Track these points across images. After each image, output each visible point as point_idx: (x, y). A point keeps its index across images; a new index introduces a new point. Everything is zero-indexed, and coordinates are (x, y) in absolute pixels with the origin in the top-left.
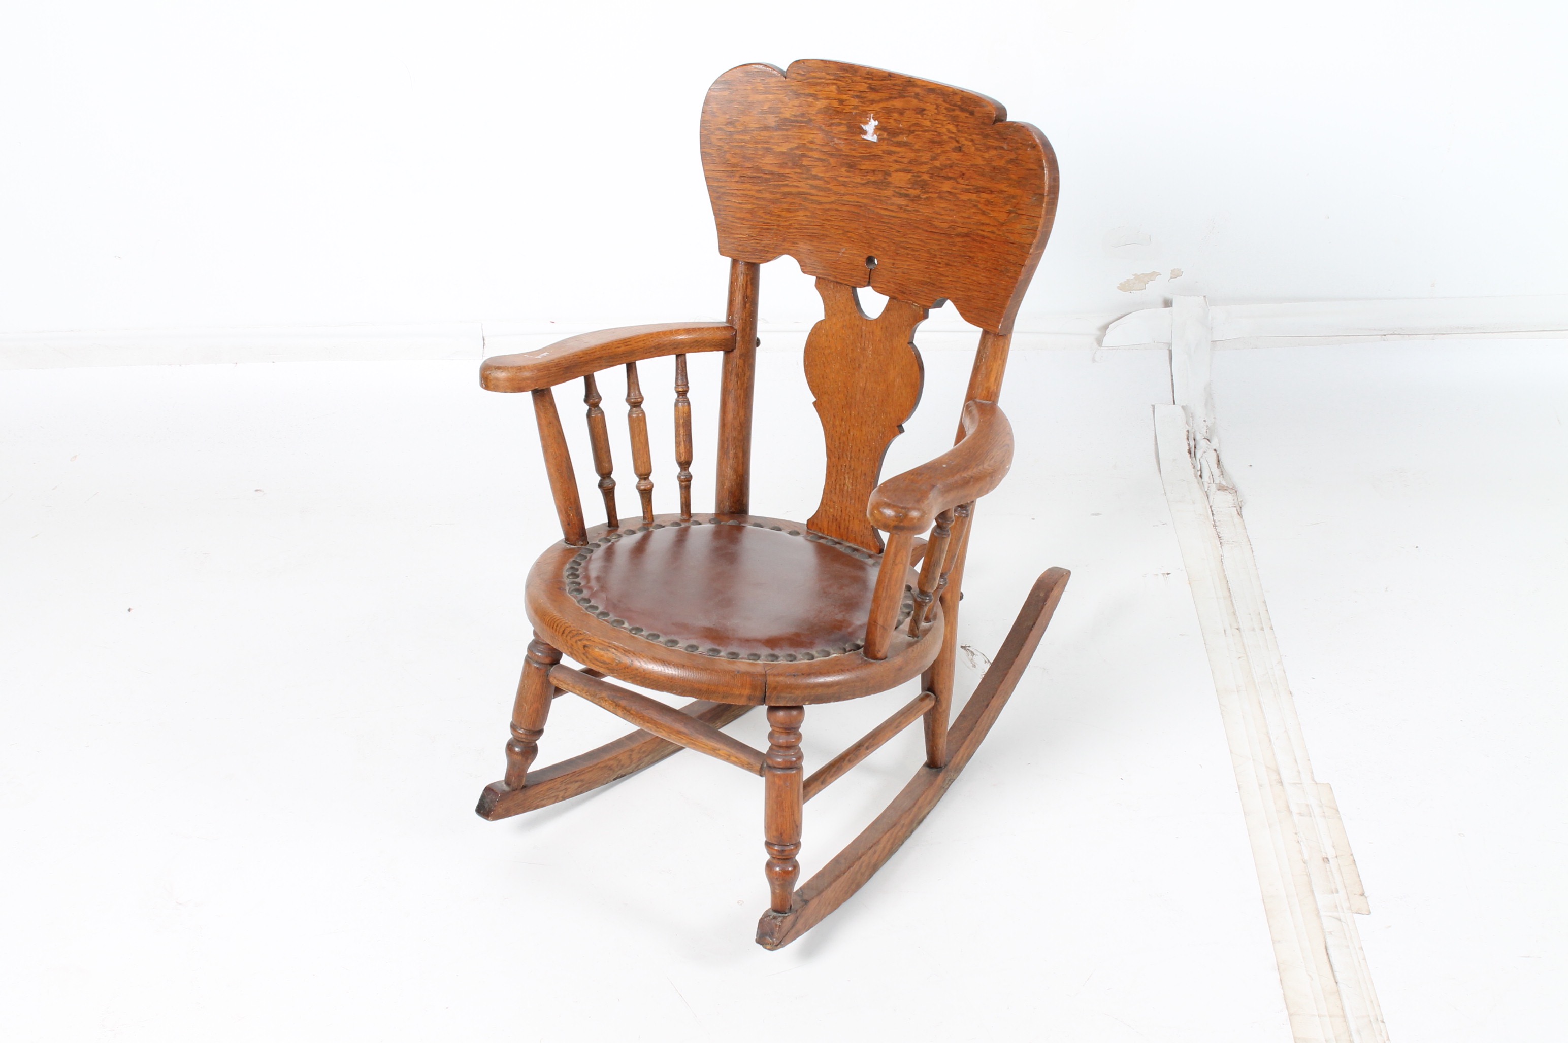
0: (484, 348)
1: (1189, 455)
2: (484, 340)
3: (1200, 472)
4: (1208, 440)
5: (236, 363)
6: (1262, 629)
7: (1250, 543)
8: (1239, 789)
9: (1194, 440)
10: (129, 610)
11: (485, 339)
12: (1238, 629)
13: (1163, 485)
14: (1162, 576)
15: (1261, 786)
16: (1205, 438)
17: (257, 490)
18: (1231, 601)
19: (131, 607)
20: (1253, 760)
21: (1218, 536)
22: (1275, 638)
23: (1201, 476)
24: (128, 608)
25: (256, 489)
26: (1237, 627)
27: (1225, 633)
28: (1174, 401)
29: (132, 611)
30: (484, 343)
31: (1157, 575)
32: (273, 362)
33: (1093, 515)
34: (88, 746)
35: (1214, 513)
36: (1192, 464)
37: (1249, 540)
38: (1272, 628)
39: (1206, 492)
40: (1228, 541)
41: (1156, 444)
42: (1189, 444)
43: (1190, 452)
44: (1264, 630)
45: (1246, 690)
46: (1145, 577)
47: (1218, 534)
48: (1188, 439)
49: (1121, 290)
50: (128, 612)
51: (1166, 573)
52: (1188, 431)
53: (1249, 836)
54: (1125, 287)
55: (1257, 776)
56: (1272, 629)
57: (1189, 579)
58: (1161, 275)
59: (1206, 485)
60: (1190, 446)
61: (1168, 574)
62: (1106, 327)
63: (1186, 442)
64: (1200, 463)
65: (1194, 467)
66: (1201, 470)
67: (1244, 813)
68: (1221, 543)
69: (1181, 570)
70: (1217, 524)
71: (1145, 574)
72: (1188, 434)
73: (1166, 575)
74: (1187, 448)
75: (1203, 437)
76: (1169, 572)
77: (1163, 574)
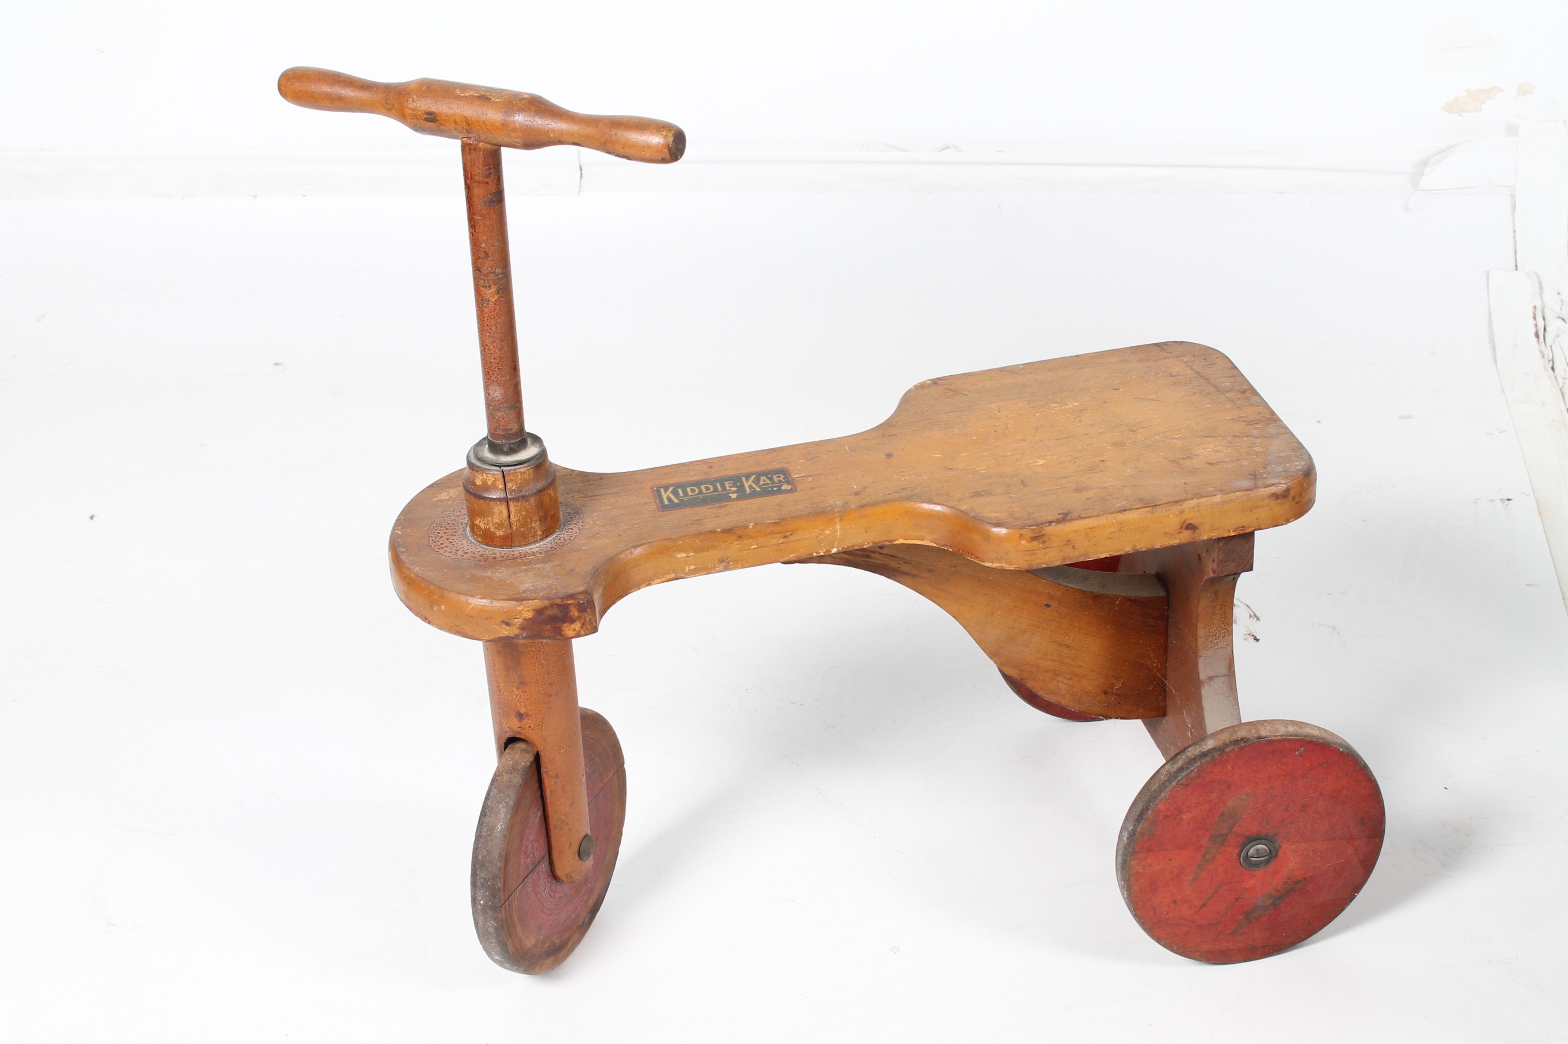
0: (581, 181)
1: (1536, 339)
2: (581, 169)
3: (1551, 362)
4: (1563, 320)
5: (256, 197)
9: (1544, 319)
10: (92, 518)
11: (583, 169)
13: (1500, 379)
14: (1501, 502)
16: (1558, 317)
17: (276, 364)
19: (95, 514)
23: (1553, 368)
24: (90, 515)
25: (274, 362)
28: (1516, 266)
29: (95, 519)
30: (581, 174)
31: (1493, 501)
32: (304, 195)
33: (1402, 418)
36: (1541, 352)
39: (1561, 389)
41: (1490, 324)
42: (1536, 325)
43: (1537, 336)
46: (1477, 503)
48: (1535, 318)
49: (1447, 111)
50: (90, 519)
51: (1506, 498)
52: (1535, 307)
54: (1453, 107)
57: (1538, 507)
58: (1503, 91)
59: (1560, 380)
60: (1538, 328)
61: (1509, 500)
62: (1424, 163)
63: (1532, 322)
64: (1552, 350)
65: (1543, 356)
66: (1553, 360)
69: (1528, 496)
71: (1477, 500)
72: (1535, 311)
73: (1507, 501)
74: (1534, 330)
75: (1556, 316)
76: (1510, 498)
77: (1502, 500)
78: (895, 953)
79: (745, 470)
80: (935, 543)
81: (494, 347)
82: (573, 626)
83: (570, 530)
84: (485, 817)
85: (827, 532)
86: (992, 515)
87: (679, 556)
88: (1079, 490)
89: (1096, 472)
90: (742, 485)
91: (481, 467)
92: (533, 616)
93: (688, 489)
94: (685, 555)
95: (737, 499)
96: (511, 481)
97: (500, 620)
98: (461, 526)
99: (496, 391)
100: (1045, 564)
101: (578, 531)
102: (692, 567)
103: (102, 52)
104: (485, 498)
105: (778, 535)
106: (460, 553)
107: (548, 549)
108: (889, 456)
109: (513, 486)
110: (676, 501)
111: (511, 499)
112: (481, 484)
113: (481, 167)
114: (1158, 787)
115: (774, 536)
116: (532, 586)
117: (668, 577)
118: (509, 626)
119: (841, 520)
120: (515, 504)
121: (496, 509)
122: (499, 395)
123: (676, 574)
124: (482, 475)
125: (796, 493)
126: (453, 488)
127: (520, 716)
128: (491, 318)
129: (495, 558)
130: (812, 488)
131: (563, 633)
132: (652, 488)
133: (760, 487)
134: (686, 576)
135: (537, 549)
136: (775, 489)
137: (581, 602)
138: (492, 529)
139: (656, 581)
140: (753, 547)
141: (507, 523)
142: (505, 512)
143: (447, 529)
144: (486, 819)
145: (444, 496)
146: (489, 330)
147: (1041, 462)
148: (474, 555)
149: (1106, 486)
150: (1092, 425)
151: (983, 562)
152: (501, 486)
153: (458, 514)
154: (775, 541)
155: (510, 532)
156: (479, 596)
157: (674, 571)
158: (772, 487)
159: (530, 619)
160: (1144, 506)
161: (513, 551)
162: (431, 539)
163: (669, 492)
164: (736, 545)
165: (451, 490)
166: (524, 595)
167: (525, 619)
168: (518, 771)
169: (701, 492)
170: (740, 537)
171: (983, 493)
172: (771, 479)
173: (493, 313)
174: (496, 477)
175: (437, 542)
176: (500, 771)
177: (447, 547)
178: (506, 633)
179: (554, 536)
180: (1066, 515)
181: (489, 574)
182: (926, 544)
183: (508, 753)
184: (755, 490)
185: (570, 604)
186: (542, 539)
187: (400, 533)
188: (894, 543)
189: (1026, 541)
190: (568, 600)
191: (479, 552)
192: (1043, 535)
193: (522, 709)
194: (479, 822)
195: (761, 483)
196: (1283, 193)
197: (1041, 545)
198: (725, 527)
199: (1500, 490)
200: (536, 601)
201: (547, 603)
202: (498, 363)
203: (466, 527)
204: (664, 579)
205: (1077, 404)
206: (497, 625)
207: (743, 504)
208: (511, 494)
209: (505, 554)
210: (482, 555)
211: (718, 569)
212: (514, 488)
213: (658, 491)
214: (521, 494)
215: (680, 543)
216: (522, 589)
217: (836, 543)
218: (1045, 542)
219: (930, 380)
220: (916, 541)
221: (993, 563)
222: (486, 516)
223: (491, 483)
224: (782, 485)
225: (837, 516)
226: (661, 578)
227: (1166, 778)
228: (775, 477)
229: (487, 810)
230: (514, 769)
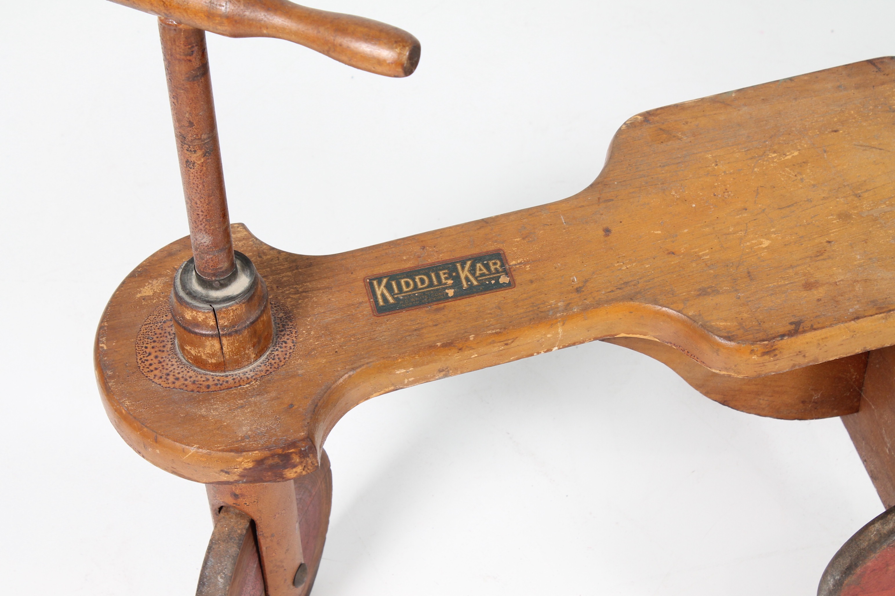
79: (458, 254)
80: (659, 340)
81: (201, 202)
82: (294, 470)
83: (284, 345)
85: (549, 336)
86: (721, 324)
87: (398, 372)
88: (808, 286)
89: (824, 259)
90: (458, 277)
91: (191, 304)
92: (253, 467)
93: (403, 282)
94: (404, 371)
95: (456, 297)
96: (223, 318)
97: (219, 469)
98: (169, 337)
99: (204, 237)
100: (773, 372)
101: (292, 345)
102: (412, 379)
104: (196, 334)
105: (499, 344)
106: (171, 378)
107: (263, 374)
108: (607, 231)
109: (225, 323)
110: (391, 300)
111: (223, 335)
112: (191, 319)
113: (182, 46)
114: (868, 546)
115: (495, 345)
116: (251, 430)
117: (387, 390)
118: (229, 474)
119: (563, 325)
120: (228, 339)
121: (208, 343)
122: (208, 242)
123: (395, 386)
124: (192, 312)
125: (515, 289)
126: (156, 278)
127: (236, 496)
128: (198, 178)
129: (208, 387)
130: (532, 282)
131: (285, 476)
132: (364, 280)
133: (476, 278)
134: (405, 387)
135: (252, 374)
136: (493, 282)
137: (303, 449)
138: (204, 357)
139: (375, 394)
140: (473, 356)
141: (219, 353)
142: (217, 346)
143: (154, 342)
145: (147, 291)
146: (196, 188)
148: (186, 382)
149: (837, 280)
150: (814, 186)
151: (710, 368)
152: (212, 323)
153: (165, 318)
154: (496, 349)
155: (223, 360)
156: (195, 446)
157: (393, 385)
158: (490, 279)
159: (250, 469)
160: (877, 312)
161: (227, 376)
162: (139, 358)
163: (382, 287)
164: (457, 356)
165: (155, 282)
166: (243, 444)
167: (245, 469)
168: (235, 540)
169: (416, 287)
170: (460, 349)
171: (709, 290)
172: (487, 266)
173: (199, 173)
174: (207, 315)
175: (146, 362)
176: (217, 538)
177: (156, 369)
178: (225, 479)
179: (268, 353)
180: (797, 324)
181: (203, 412)
182: (649, 338)
183: (224, 517)
184: (472, 283)
185: (291, 453)
186: (256, 360)
187: (105, 348)
188: (615, 337)
189: (757, 356)
190: (289, 449)
191: (190, 377)
192: (774, 350)
193: (237, 491)
195: (478, 273)
197: (772, 359)
198: (445, 341)
200: (257, 452)
201: (267, 453)
202: (206, 216)
203: (174, 338)
204: (382, 392)
205: (796, 153)
206: (216, 473)
207: (463, 304)
208: (223, 330)
209: (218, 380)
210: (194, 382)
211: (437, 377)
212: (226, 324)
213: (371, 285)
214: (233, 329)
215: (400, 360)
216: (240, 435)
217: (558, 343)
218: (775, 355)
219: (640, 115)
220: (639, 335)
221: (720, 371)
222: (196, 347)
223: (202, 320)
224: (499, 277)
225: (559, 322)
226: (379, 392)
227: (877, 538)
228: (491, 264)
230: (230, 535)
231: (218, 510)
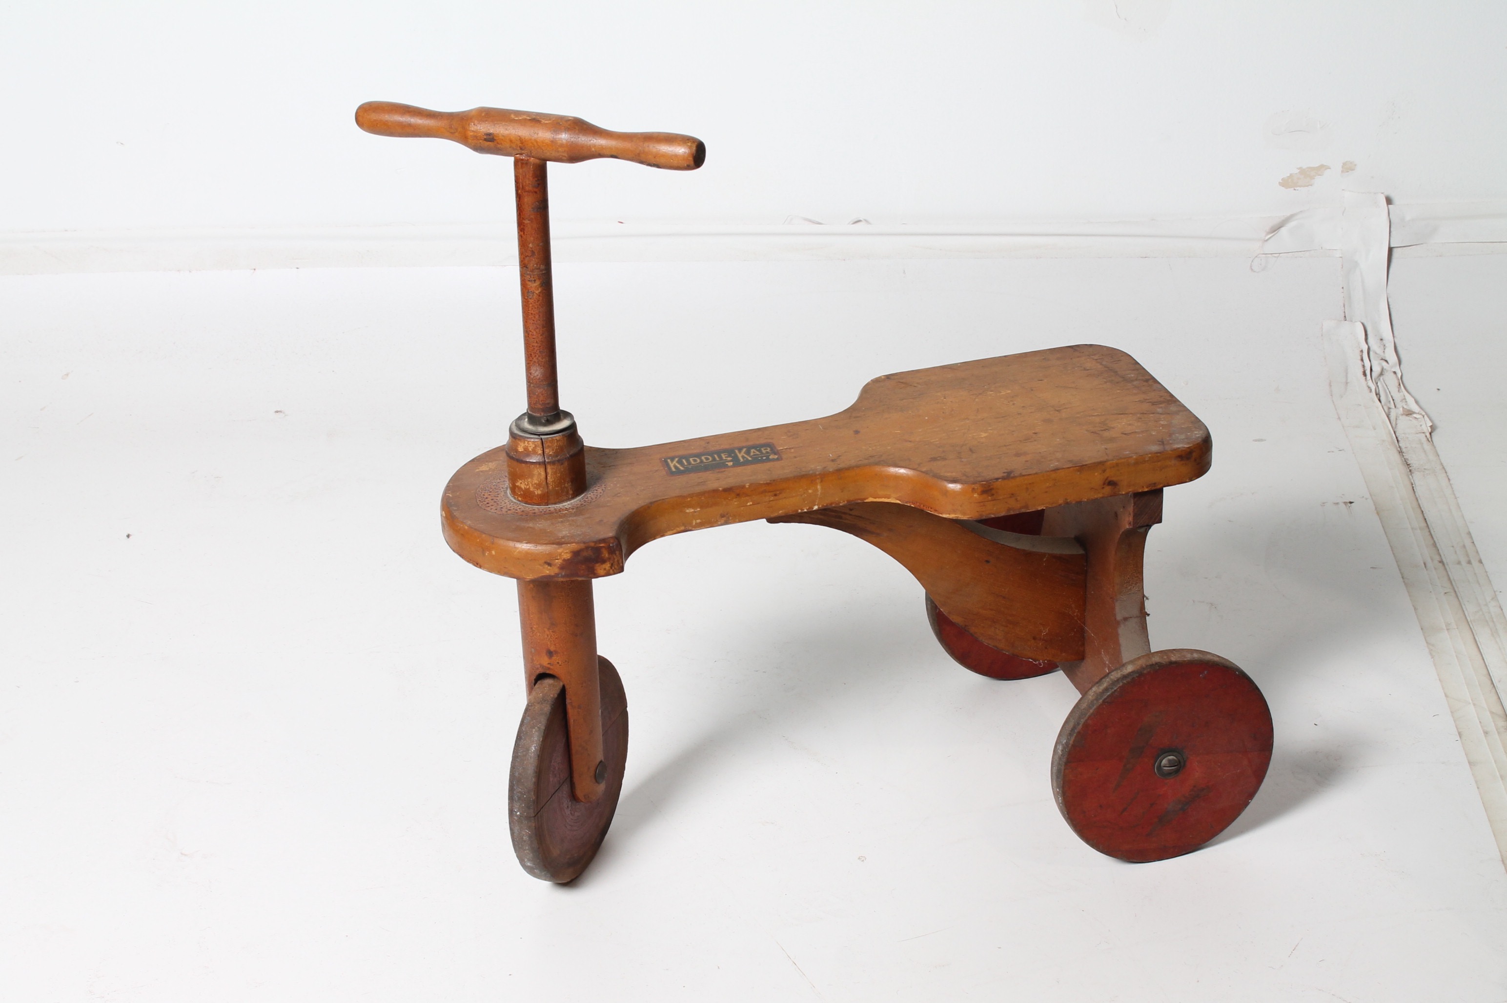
1: (1364, 377)
3: (1378, 395)
5: (255, 269)
6: (1469, 562)
7: (1445, 470)
8: (1460, 737)
9: (1370, 360)
10: (128, 536)
12: (1440, 562)
13: (1336, 409)
14: (1344, 505)
15: (1486, 733)
16: (1382, 359)
17: (277, 412)
18: (1430, 531)
19: (130, 534)
20: (1474, 705)
21: (1407, 463)
22: (1486, 572)
23: (1380, 400)
24: (127, 534)
25: (275, 410)
26: (1439, 560)
27: (1425, 567)
28: (1345, 317)
29: (131, 537)
31: (1337, 503)
32: (298, 268)
33: (1256, 441)
34: (77, 682)
35: (1399, 439)
36: (1369, 387)
37: (1444, 468)
38: (1480, 562)
40: (1419, 469)
42: (1364, 366)
43: (1365, 374)
44: (1471, 564)
45: (1457, 628)
46: (1324, 506)
47: (1405, 461)
49: (1283, 186)
50: (127, 538)
51: (1348, 501)
52: (1362, 352)
53: (1478, 788)
54: (1288, 183)
55: (1480, 722)
56: (1482, 563)
57: (1376, 508)
58: (1330, 168)
60: (1365, 368)
63: (1360, 363)
64: (1378, 386)
65: (1371, 390)
67: (1470, 763)
68: (1410, 471)
69: (1366, 499)
70: (1404, 450)
71: (1324, 503)
72: (1362, 354)
73: (1349, 504)
74: (1361, 370)
75: (1380, 358)
76: (1351, 501)
77: (1345, 503)
78: (863, 861)
79: (736, 445)
80: (900, 501)
81: (537, 332)
82: (604, 566)
83: (595, 491)
84: (520, 741)
85: (810, 491)
86: (948, 474)
87: (688, 511)
88: (1018, 455)
89: (1031, 442)
90: (736, 456)
91: (523, 436)
92: (571, 558)
93: (691, 459)
94: (693, 510)
95: (733, 466)
96: (549, 447)
97: (543, 561)
98: (502, 490)
99: (537, 370)
100: (993, 514)
101: (602, 491)
102: (698, 521)
103: (122, 144)
104: (527, 462)
105: (770, 494)
106: (504, 510)
107: (578, 506)
108: (857, 432)
109: (550, 452)
110: (682, 468)
111: (548, 462)
112: (523, 450)
113: (531, 179)
114: (1087, 705)
115: (767, 494)
116: (569, 533)
117: (679, 529)
118: (551, 566)
119: (822, 481)
120: (552, 467)
121: (536, 471)
122: (539, 375)
123: (685, 526)
124: (524, 443)
125: (783, 461)
126: (491, 462)
127: (550, 654)
128: (535, 308)
129: (535, 513)
130: (795, 457)
131: (596, 572)
132: (660, 459)
133: (751, 457)
134: (693, 529)
135: (570, 506)
136: (764, 458)
137: (611, 545)
138: (532, 489)
139: (669, 533)
140: (749, 504)
141: (544, 483)
142: (543, 473)
143: (490, 492)
144: (522, 742)
145: (484, 468)
146: (533, 318)
147: (984, 435)
148: (517, 511)
149: (1041, 451)
150: (1023, 407)
151: (941, 514)
152: (540, 452)
153: (498, 481)
154: (767, 499)
155: (547, 491)
156: (525, 542)
157: (684, 524)
158: (762, 457)
159: (568, 560)
160: (1074, 466)
161: (549, 508)
162: (478, 500)
163: (675, 462)
164: (735, 502)
165: (490, 464)
166: (563, 540)
167: (564, 560)
168: (548, 701)
169: (702, 462)
170: (738, 495)
171: (938, 458)
172: (760, 451)
173: (536, 303)
174: (536, 443)
175: (484, 502)
176: (532, 702)
177: (492, 505)
178: (548, 572)
179: (582, 496)
180: (1009, 473)
181: (531, 525)
182: (892, 502)
183: (538, 688)
184: (747, 459)
185: (602, 547)
186: (573, 498)
187: (451, 496)
188: (865, 501)
189: (978, 494)
190: (600, 543)
191: (520, 509)
192: (991, 489)
193: (552, 647)
194: (515, 745)
195: (752, 454)
196: (1146, 257)
197: (990, 498)
198: (726, 486)
199: (1343, 495)
200: (574, 544)
201: (582, 546)
202: (540, 347)
203: (507, 490)
204: (675, 531)
205: (1009, 392)
206: (540, 565)
207: (739, 470)
208: (548, 458)
209: (543, 510)
210: (523, 511)
211: (719, 523)
212: (551, 453)
213: (666, 461)
214: (557, 459)
215: (689, 499)
216: (561, 535)
217: (817, 501)
218: (993, 495)
219: (884, 376)
220: (883, 499)
221: (949, 514)
222: (526, 478)
223: (532, 450)
224: (770, 456)
225: (818, 478)
226: (672, 530)
227: (1094, 698)
228: (762, 449)
229: (522, 735)
230: (543, 700)
231: (533, 681)
